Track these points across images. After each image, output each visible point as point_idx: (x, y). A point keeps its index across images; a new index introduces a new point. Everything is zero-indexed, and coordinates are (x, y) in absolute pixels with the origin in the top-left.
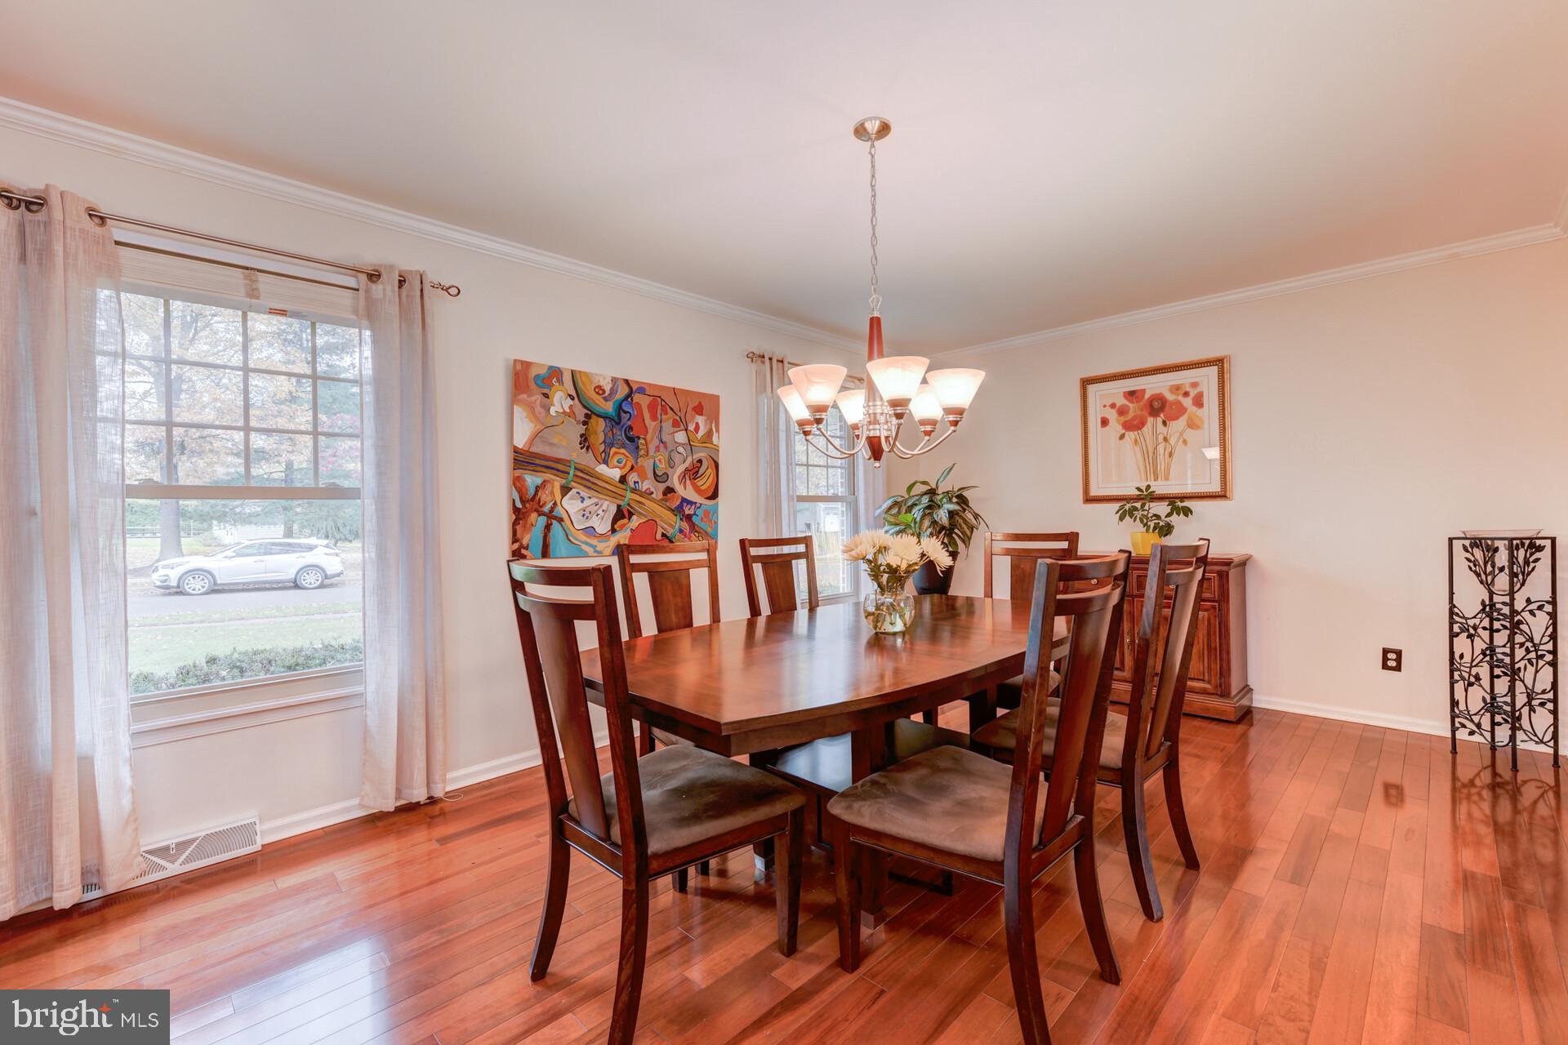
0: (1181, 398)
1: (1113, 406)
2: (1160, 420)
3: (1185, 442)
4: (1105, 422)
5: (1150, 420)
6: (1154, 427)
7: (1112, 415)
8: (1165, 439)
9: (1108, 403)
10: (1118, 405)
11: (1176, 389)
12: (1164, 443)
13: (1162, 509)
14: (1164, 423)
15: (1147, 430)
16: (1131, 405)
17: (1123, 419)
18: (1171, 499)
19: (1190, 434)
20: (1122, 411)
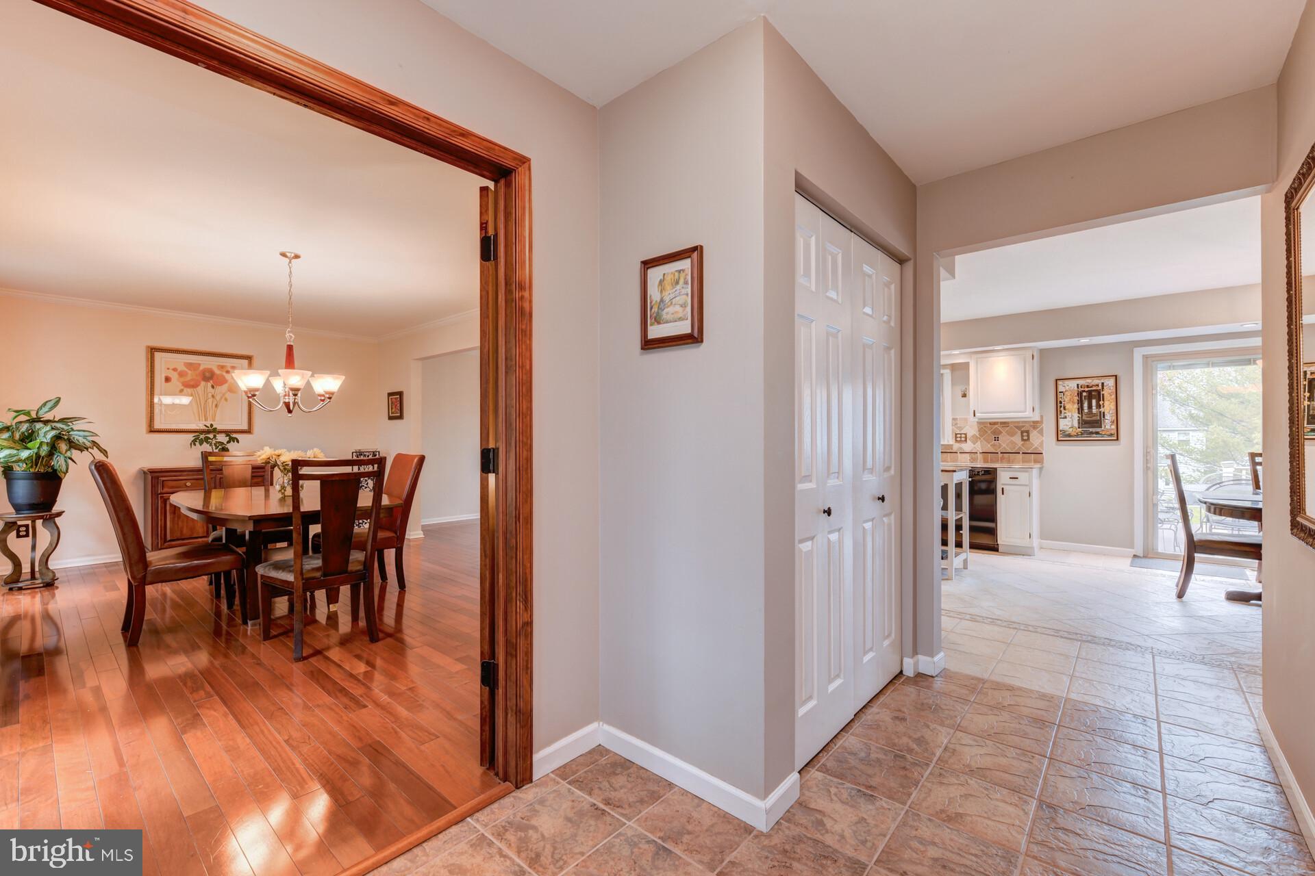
0: (224, 374)
1: (175, 370)
2: (209, 385)
3: (226, 400)
4: (167, 379)
5: (203, 383)
6: (206, 387)
7: (174, 376)
8: (213, 396)
9: (171, 367)
10: (179, 370)
11: (221, 367)
12: (212, 399)
13: (222, 438)
14: (213, 387)
15: (200, 389)
16: (189, 372)
17: (182, 379)
18: (227, 433)
19: (228, 395)
20: (181, 374)
